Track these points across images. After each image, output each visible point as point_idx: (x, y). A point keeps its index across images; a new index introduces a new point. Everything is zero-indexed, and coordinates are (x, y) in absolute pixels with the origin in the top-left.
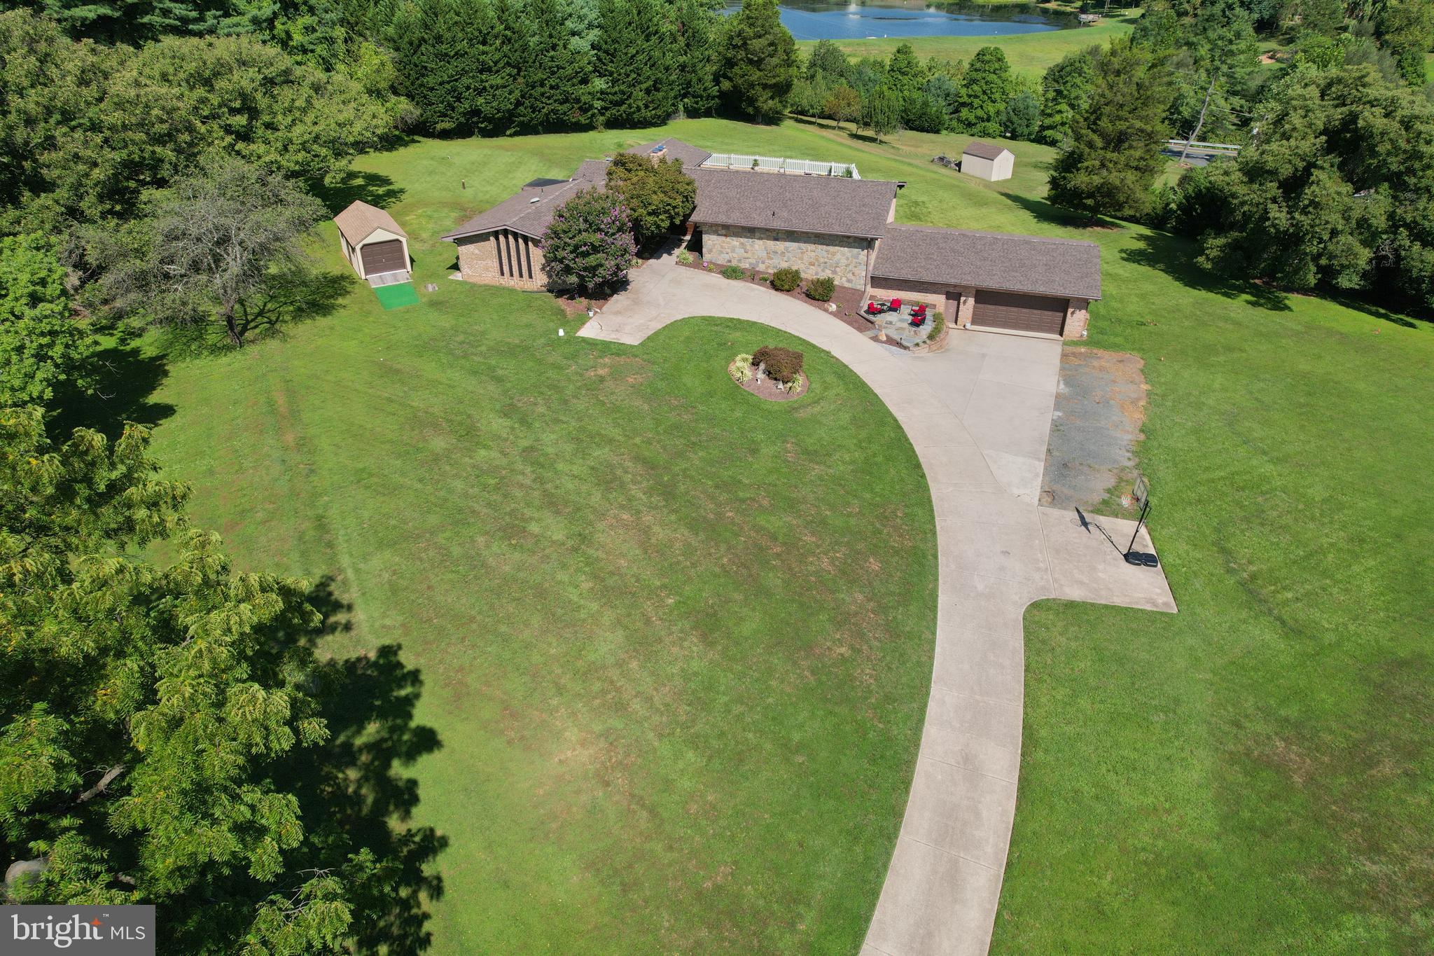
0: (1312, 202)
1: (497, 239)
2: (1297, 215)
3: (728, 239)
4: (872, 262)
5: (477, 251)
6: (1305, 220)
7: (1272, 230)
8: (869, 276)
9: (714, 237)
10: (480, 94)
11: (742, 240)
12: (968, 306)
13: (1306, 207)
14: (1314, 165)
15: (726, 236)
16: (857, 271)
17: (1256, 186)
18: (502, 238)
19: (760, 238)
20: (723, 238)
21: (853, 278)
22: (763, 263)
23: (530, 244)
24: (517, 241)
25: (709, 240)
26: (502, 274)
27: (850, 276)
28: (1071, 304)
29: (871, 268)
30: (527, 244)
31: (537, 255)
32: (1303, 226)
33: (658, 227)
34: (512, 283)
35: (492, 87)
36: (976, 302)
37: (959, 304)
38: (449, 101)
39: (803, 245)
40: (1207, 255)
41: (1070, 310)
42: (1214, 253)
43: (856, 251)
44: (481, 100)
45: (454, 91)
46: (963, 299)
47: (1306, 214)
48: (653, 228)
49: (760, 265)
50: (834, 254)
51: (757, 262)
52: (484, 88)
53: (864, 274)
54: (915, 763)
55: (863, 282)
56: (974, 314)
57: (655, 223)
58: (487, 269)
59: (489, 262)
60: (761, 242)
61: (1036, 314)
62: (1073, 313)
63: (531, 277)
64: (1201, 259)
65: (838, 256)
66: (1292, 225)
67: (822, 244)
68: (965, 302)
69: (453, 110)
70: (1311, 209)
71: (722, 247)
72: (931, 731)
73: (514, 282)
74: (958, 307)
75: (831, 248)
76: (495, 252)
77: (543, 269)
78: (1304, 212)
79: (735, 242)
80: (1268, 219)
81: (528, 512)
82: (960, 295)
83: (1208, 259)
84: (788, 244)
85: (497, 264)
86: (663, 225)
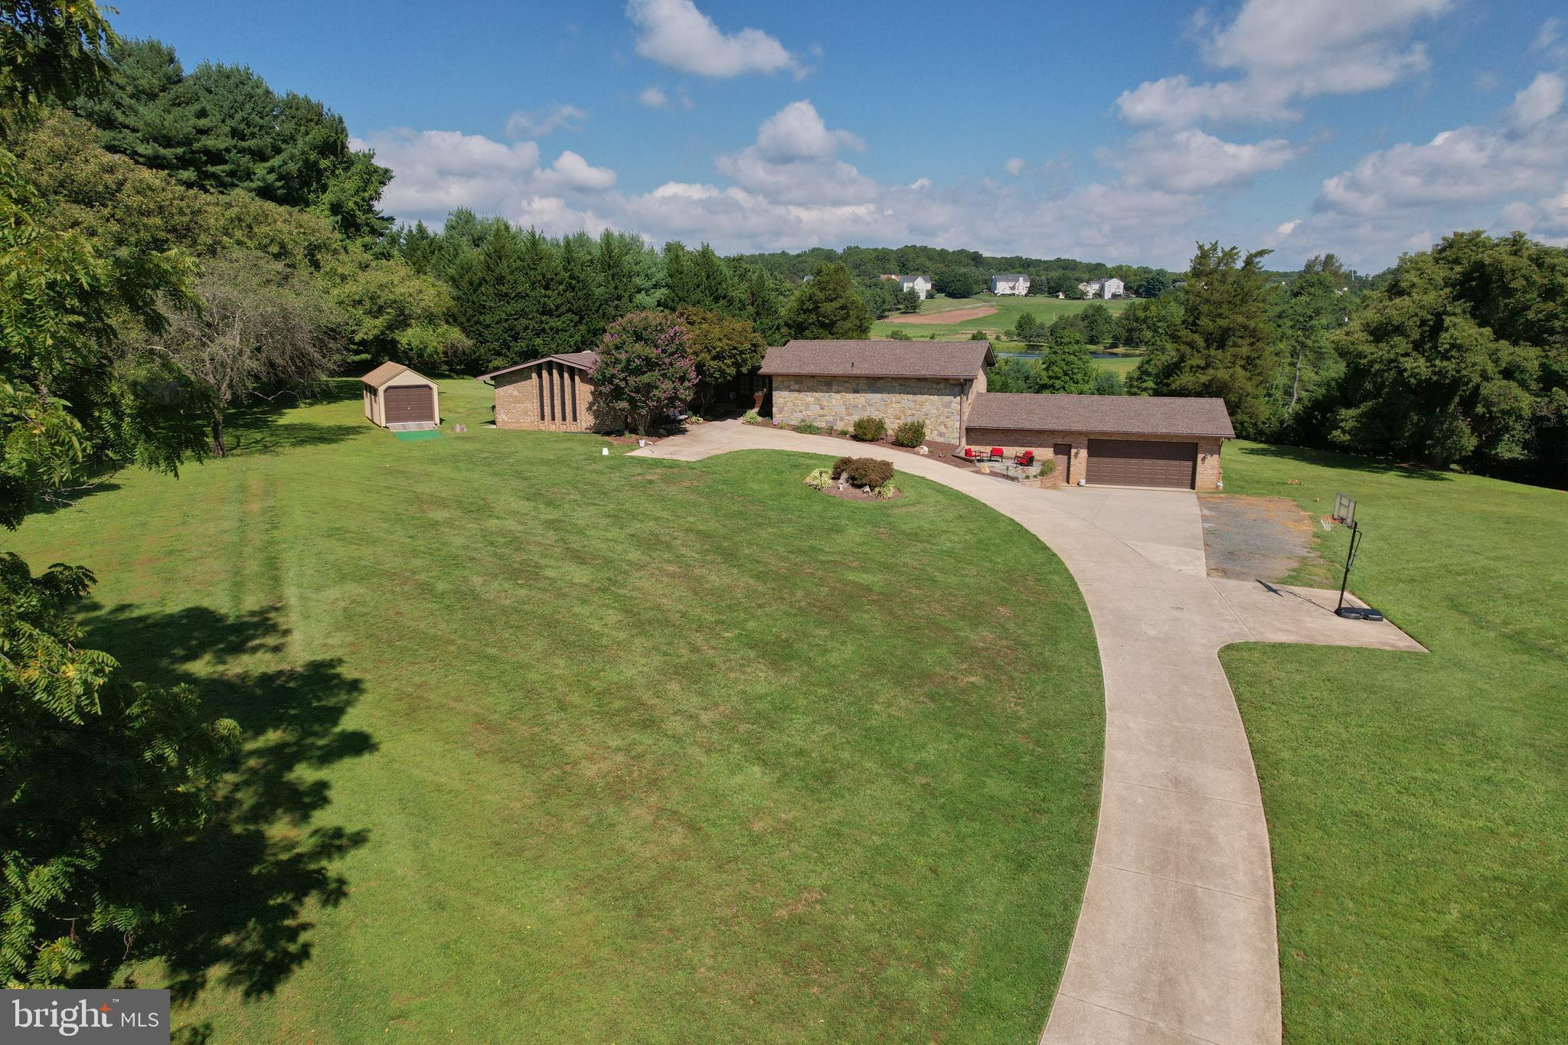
0: (1453, 346)
1: (540, 376)
2: (1437, 362)
3: (802, 395)
4: (967, 409)
5: (516, 393)
6: (1450, 366)
7: (1413, 380)
8: (964, 427)
9: (785, 394)
10: (538, 335)
11: (817, 395)
12: (1081, 458)
13: (1447, 351)
14: (1445, 313)
15: (799, 391)
16: (949, 424)
17: (1383, 345)
18: (545, 374)
19: (838, 392)
20: (796, 394)
21: (945, 431)
22: (842, 419)
23: (577, 378)
24: (562, 377)
25: (780, 398)
26: (543, 418)
27: (942, 429)
28: (1200, 448)
29: (965, 418)
30: (573, 380)
31: (585, 391)
32: (1447, 372)
33: (723, 373)
34: (553, 428)
35: (551, 329)
36: (1090, 455)
37: (1069, 459)
38: (505, 340)
39: (885, 396)
40: (1341, 428)
41: (1200, 456)
42: (1349, 425)
43: (947, 399)
44: (538, 341)
45: (512, 330)
46: (1073, 451)
47: (1448, 359)
48: (717, 375)
49: (839, 423)
50: (922, 405)
51: (835, 421)
52: (544, 330)
53: (957, 425)
54: (1099, 786)
55: (957, 435)
56: (1088, 470)
57: (720, 370)
58: (526, 414)
59: (529, 405)
60: (838, 396)
61: (1161, 465)
62: (1204, 459)
63: (575, 419)
64: (1337, 433)
65: (927, 407)
66: (1435, 373)
67: (908, 393)
68: (1076, 454)
69: (509, 349)
70: (1453, 353)
71: (795, 405)
72: (1113, 756)
73: (556, 427)
74: (1069, 463)
75: (920, 398)
76: (536, 391)
77: (589, 409)
78: (1445, 357)
79: (809, 397)
80: (1405, 370)
81: (543, 562)
82: (1070, 447)
83: (1344, 432)
84: (870, 396)
85: (537, 405)
86: (728, 371)
